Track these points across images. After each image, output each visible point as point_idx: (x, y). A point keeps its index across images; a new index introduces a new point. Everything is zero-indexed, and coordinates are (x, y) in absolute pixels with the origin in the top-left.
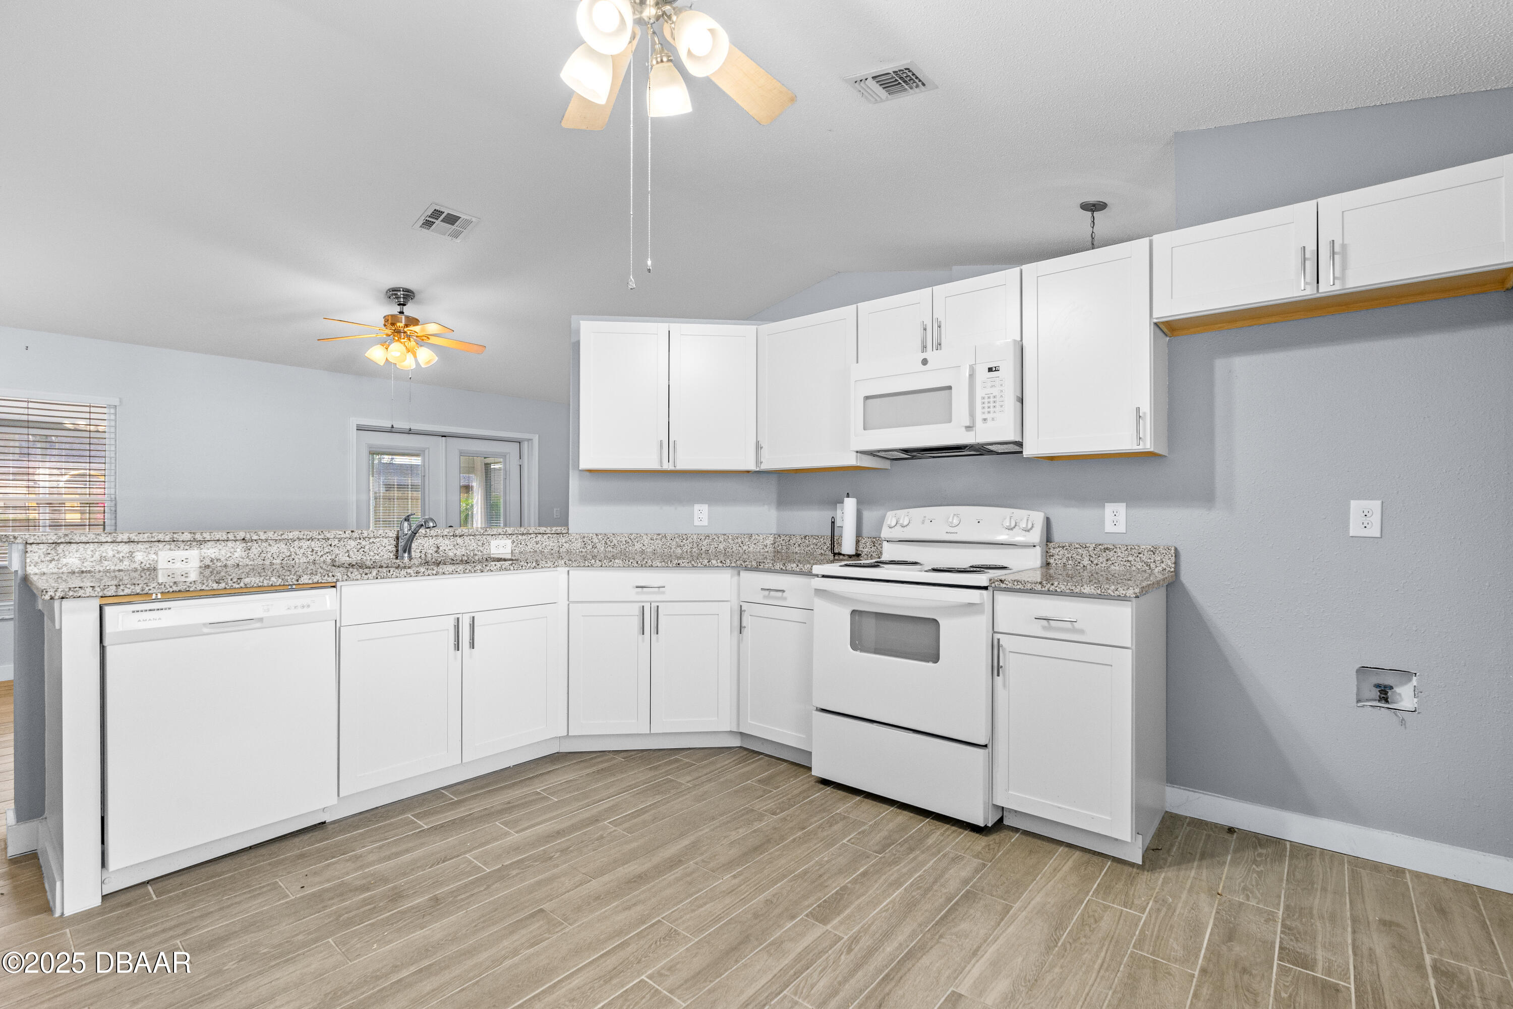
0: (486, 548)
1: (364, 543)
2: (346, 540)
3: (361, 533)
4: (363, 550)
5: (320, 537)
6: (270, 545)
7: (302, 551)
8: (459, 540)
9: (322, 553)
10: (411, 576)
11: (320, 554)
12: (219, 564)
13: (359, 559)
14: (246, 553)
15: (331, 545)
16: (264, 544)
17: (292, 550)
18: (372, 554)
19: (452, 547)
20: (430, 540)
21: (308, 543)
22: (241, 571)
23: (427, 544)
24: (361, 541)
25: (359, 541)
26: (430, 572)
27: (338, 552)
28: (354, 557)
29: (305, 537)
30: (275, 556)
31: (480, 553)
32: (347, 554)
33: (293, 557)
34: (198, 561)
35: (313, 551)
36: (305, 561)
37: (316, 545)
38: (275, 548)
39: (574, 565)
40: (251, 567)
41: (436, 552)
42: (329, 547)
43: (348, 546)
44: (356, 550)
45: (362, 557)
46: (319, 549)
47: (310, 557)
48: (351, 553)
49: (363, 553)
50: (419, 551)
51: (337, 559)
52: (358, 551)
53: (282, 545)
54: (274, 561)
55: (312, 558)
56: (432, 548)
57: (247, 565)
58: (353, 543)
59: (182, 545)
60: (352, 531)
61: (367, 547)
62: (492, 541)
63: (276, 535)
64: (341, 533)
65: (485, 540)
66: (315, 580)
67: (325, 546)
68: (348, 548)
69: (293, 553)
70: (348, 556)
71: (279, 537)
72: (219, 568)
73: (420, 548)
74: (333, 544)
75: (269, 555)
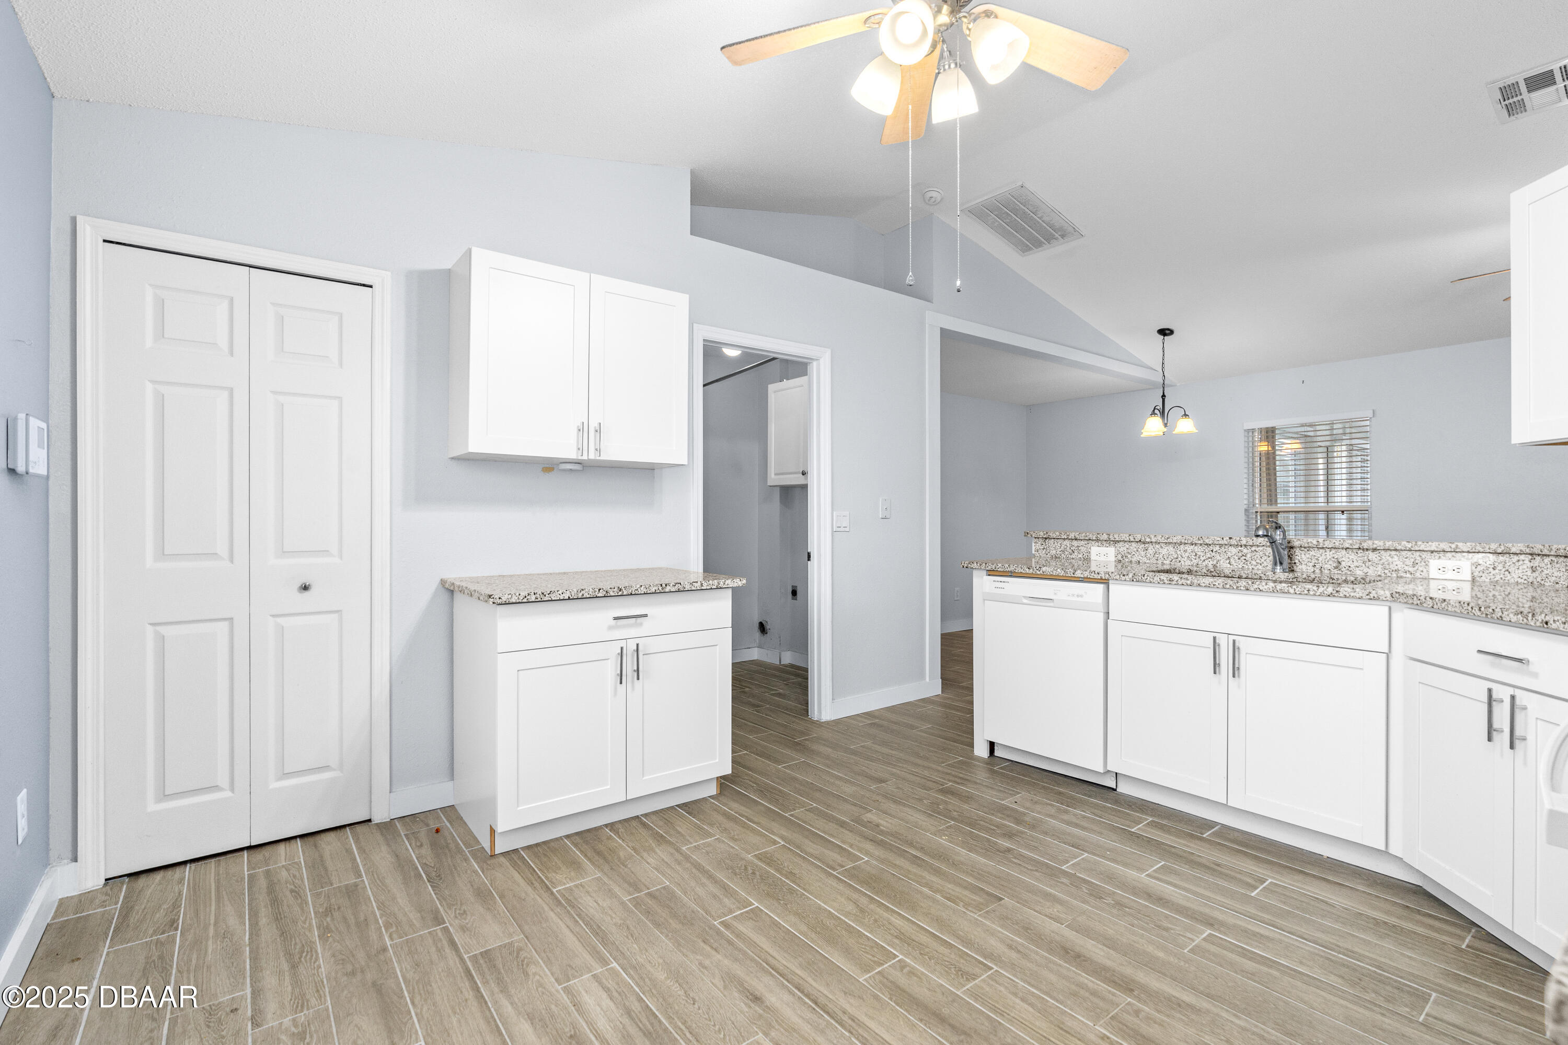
0: (1421, 569)
1: (1245, 551)
2: (1227, 547)
3: (1240, 540)
4: (1244, 558)
5: (1199, 542)
6: (1162, 547)
7: (1187, 554)
8: (1372, 556)
9: (1204, 558)
10: (1164, 583)
11: (1202, 559)
12: (1127, 560)
13: (1241, 567)
14: (1145, 552)
15: (1212, 551)
16: (1157, 546)
17: (1179, 553)
18: (1254, 563)
19: (1361, 564)
20: (1328, 553)
21: (1192, 547)
22: (1141, 568)
23: (1323, 557)
24: (1242, 548)
25: (1240, 548)
26: (1183, 581)
27: (1219, 558)
28: (1235, 564)
29: (1186, 542)
30: (1165, 558)
31: (1408, 575)
32: (1228, 561)
33: (1179, 559)
34: (1114, 557)
35: (1196, 555)
36: (1190, 564)
37: (1199, 550)
38: (1165, 550)
39: (1401, 600)
40: (1148, 565)
41: (1336, 568)
42: (1211, 552)
43: (1229, 553)
44: (1237, 558)
45: (1244, 565)
46: (1202, 554)
47: (1194, 561)
48: (1231, 560)
49: (1244, 561)
50: (1311, 564)
51: (1218, 565)
52: (1239, 559)
53: (1171, 548)
54: (1165, 562)
55: (1195, 562)
56: (1331, 562)
57: (1145, 563)
58: (1234, 550)
59: (1105, 543)
60: (1230, 538)
61: (1249, 556)
62: (1431, 561)
63: (1163, 538)
64: (1219, 539)
65: (1418, 558)
66: (1086, 576)
67: (1207, 551)
68: (1229, 554)
69: (1179, 556)
70: (1229, 563)
71: (1166, 541)
72: (1127, 564)
73: (1313, 562)
74: (1214, 550)
75: (1161, 556)
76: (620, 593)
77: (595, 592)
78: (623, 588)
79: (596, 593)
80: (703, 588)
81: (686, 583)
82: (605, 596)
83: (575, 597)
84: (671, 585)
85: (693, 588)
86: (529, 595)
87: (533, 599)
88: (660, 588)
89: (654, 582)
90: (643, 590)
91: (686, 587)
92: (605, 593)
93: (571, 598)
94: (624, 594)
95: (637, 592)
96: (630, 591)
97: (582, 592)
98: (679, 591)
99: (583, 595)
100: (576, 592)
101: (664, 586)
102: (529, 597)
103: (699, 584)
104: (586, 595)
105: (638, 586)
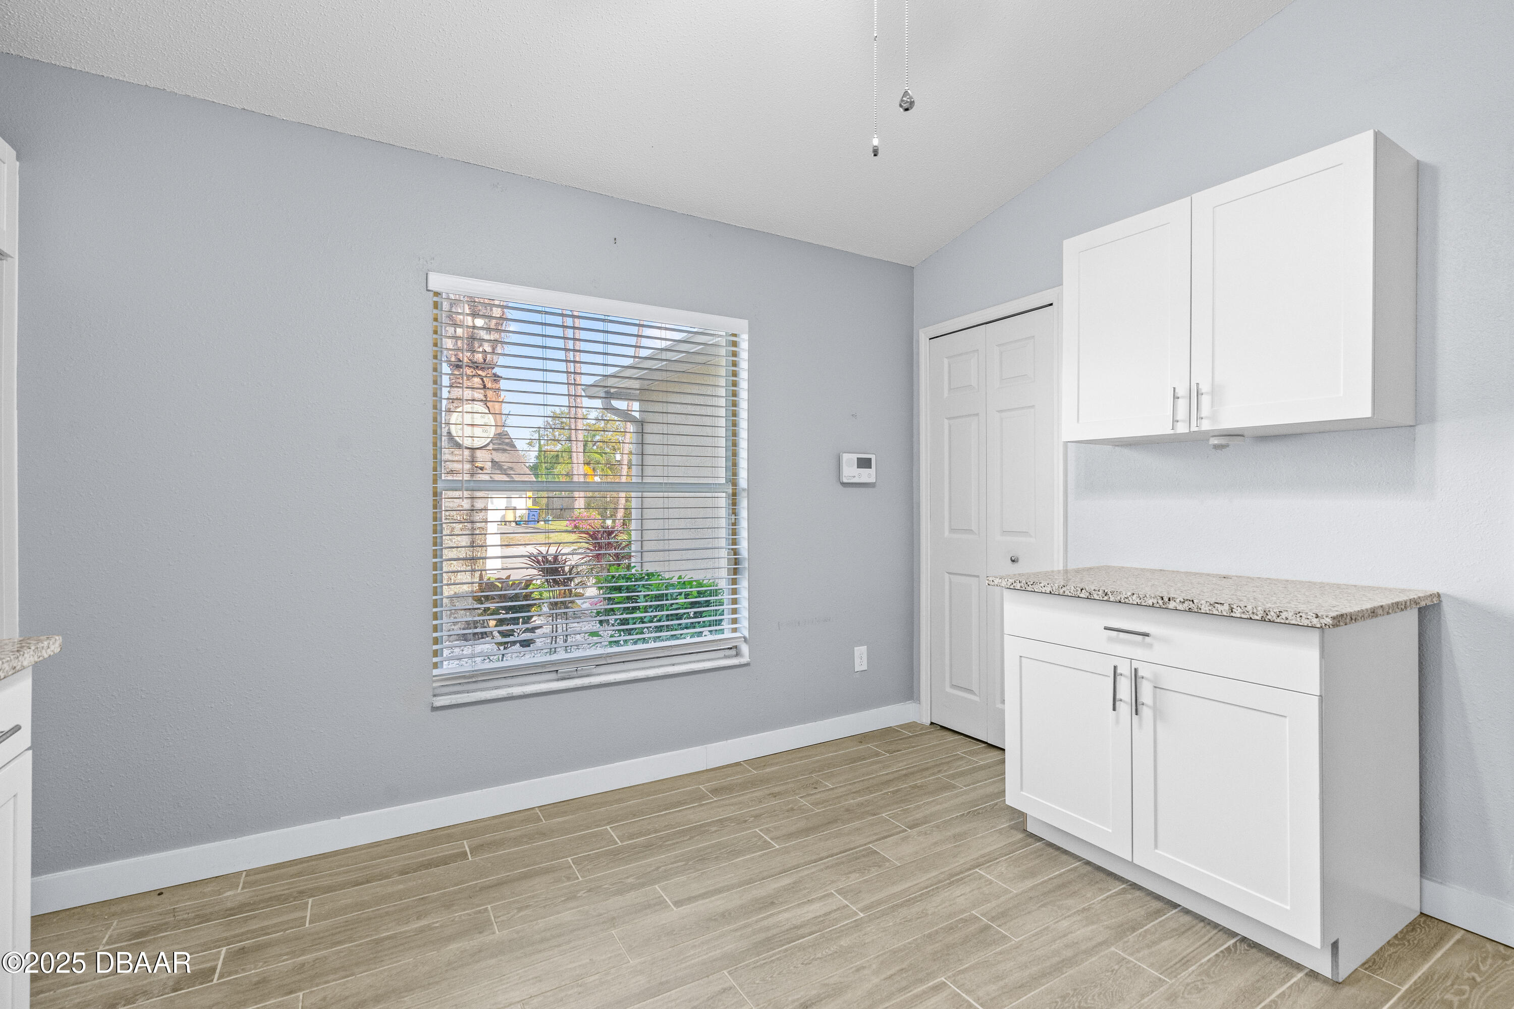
76: (1106, 598)
77: (1077, 591)
78: (1109, 593)
79: (1078, 593)
80: (1232, 614)
81: (1203, 602)
82: (1088, 598)
83: (1056, 593)
84: (1178, 601)
85: (1215, 612)
86: (1015, 582)
87: (1018, 587)
88: (1161, 602)
89: (1150, 590)
90: (1135, 599)
91: (1203, 607)
92: (1088, 594)
93: (1052, 593)
94: (1111, 600)
95: (1127, 600)
96: (1119, 598)
97: (1064, 589)
98: (1190, 610)
99: (1064, 592)
100: (1057, 587)
101: (1166, 599)
102: (1015, 584)
103: (1226, 607)
104: (1067, 593)
105: (1129, 594)
